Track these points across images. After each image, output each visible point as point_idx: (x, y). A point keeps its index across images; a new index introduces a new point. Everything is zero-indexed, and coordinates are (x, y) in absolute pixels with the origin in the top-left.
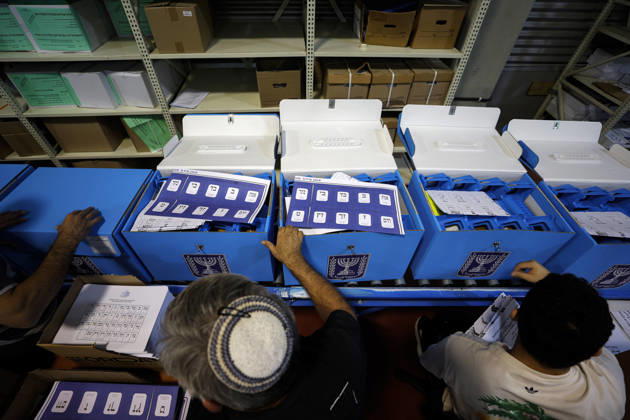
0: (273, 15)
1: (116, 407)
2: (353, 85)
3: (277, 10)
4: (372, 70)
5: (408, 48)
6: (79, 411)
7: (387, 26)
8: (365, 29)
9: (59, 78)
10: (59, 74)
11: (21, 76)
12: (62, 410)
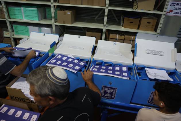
0: (95, 17)
1: (19, 116)
2: (118, 39)
3: (96, 16)
4: (125, 36)
5: (138, 30)
6: (8, 114)
7: (130, 22)
8: (123, 23)
9: (26, 28)
10: (27, 26)
11: (16, 26)
12: (3, 112)
